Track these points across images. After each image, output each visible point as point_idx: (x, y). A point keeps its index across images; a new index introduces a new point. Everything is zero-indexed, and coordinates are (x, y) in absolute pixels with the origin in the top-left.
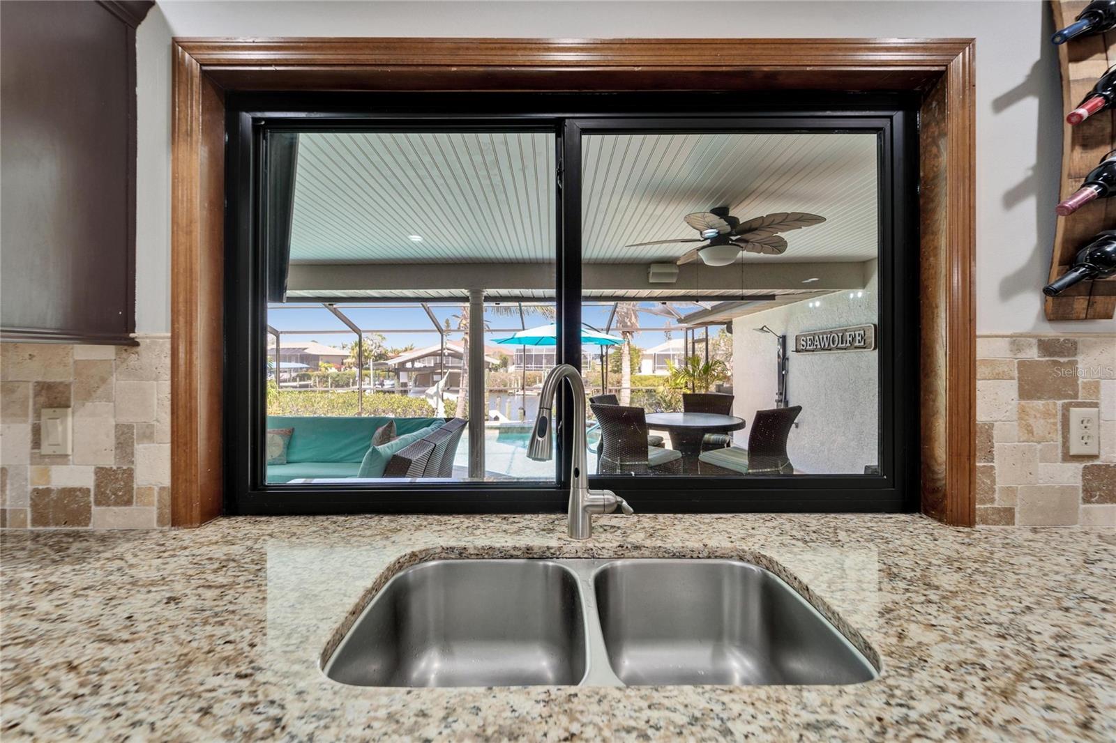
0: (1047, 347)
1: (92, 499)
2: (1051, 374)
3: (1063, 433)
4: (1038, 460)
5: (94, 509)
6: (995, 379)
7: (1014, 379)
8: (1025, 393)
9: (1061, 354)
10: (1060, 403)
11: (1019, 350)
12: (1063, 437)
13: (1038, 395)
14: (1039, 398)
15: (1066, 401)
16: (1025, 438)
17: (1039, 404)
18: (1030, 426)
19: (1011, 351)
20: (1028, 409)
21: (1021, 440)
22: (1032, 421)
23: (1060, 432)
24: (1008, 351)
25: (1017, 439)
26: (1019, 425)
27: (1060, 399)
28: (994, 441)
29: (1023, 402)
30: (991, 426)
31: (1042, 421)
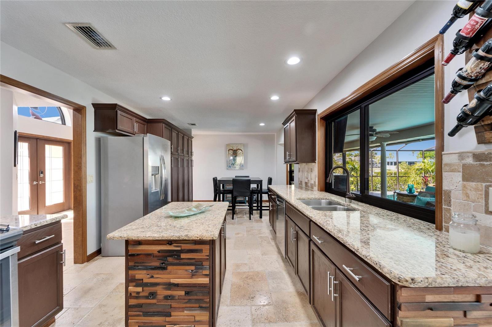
0: (477, 157)
1: (314, 185)
2: (479, 170)
3: (485, 200)
4: (472, 210)
5: (314, 187)
6: (451, 172)
7: (461, 172)
8: (465, 179)
9: (486, 160)
10: (484, 184)
11: (463, 159)
12: (485, 201)
13: (472, 180)
14: (473, 181)
15: (488, 184)
16: (465, 199)
17: (473, 184)
18: (468, 194)
19: (459, 160)
20: (467, 186)
21: (463, 200)
22: (468, 192)
23: (484, 199)
24: (457, 160)
25: (461, 199)
26: (462, 193)
27: (484, 183)
28: (451, 198)
29: (465, 183)
30: (450, 192)
31: (474, 192)
